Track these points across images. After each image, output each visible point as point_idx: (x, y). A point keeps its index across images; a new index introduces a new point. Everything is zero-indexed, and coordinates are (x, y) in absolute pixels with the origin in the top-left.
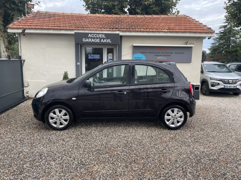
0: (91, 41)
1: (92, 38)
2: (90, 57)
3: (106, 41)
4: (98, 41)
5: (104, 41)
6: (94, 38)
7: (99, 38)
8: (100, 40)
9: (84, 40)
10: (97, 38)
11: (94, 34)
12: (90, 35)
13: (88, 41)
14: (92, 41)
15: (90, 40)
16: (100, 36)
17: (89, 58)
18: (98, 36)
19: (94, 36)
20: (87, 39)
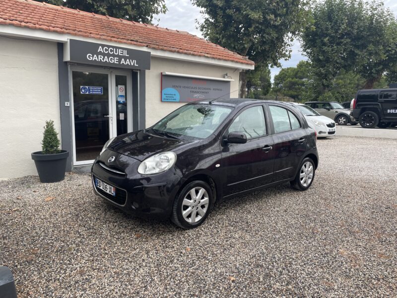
0: (103, 59)
1: (104, 55)
2: (83, 91)
3: (129, 63)
4: (115, 61)
5: (127, 63)
6: (109, 55)
7: (118, 56)
8: (120, 61)
9: (89, 56)
10: (114, 56)
11: (109, 47)
12: (100, 49)
13: (96, 59)
14: (105, 60)
15: (100, 58)
16: (120, 52)
17: (81, 93)
18: (116, 53)
19: (108, 50)
20: (95, 56)
